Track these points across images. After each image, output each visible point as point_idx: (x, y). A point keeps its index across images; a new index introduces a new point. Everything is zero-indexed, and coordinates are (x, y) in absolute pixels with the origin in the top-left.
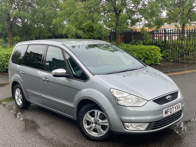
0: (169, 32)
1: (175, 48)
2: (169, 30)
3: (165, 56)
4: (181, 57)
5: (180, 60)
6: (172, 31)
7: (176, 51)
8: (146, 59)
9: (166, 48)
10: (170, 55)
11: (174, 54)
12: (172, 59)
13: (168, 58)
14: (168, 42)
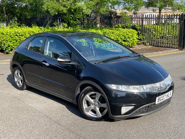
0: (148, 16)
2: (148, 14)
3: (142, 39)
8: (123, 41)
9: (143, 32)
10: (146, 38)
11: (150, 38)
12: (148, 43)
13: (144, 42)
14: (145, 26)
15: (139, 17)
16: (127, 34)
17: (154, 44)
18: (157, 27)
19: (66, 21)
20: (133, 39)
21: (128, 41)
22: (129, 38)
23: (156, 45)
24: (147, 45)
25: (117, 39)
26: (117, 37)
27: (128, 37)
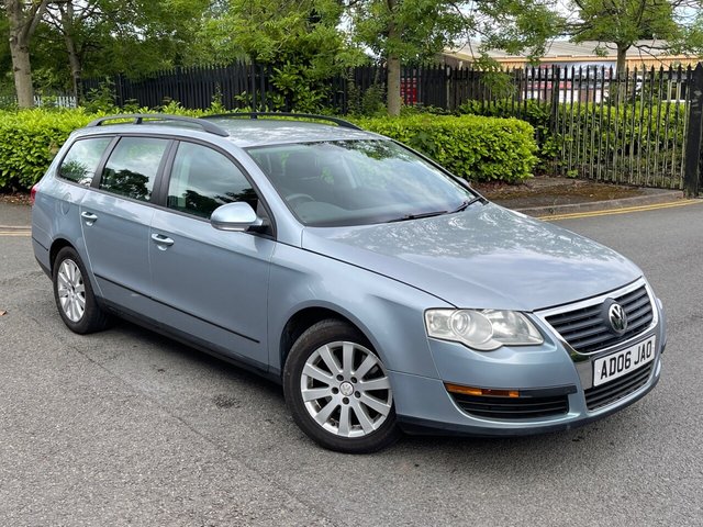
0: (584, 74)
1: (586, 132)
2: (584, 66)
3: (553, 155)
4: (603, 162)
5: (599, 173)
6: (592, 73)
7: (590, 138)
8: (482, 162)
9: (557, 130)
10: (567, 152)
11: (581, 151)
12: (573, 168)
13: (560, 164)
14: (564, 108)
15: (543, 77)
16: (495, 136)
17: (595, 173)
18: (609, 112)
19: (282, 88)
20: (518, 154)
21: (501, 162)
22: (502, 149)
23: (602, 176)
24: (569, 177)
25: (461, 151)
26: (462, 148)
27: (499, 146)
